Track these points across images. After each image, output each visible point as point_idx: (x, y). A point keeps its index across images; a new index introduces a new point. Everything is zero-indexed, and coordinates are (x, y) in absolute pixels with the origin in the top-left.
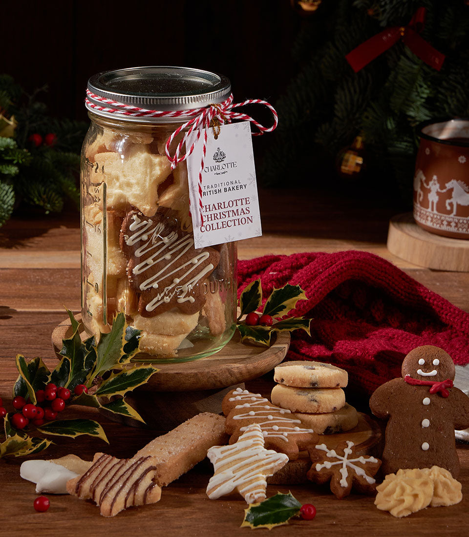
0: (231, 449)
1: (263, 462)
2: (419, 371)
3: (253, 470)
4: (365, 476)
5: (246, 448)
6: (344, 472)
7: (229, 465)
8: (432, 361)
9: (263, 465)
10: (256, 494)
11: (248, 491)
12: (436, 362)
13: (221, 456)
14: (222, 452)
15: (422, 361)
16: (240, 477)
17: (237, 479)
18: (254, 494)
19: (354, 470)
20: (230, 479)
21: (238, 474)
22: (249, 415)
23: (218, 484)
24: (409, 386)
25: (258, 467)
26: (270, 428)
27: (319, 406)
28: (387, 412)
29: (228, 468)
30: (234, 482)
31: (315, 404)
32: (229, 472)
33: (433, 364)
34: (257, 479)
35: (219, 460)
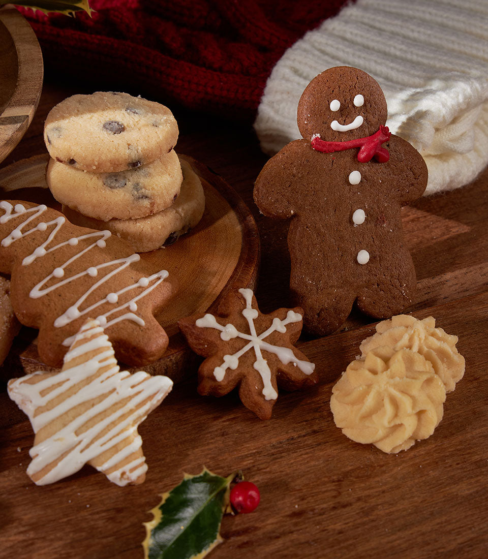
0: (60, 384)
1: (131, 405)
2: (335, 125)
3: (114, 424)
4: (298, 362)
5: (89, 380)
6: (262, 367)
7: (63, 420)
8: (352, 100)
9: (131, 411)
10: (132, 470)
11: (115, 467)
12: (359, 100)
13: (43, 401)
14: (43, 393)
15: (335, 105)
16: (92, 442)
17: (87, 446)
18: (128, 473)
19: (276, 355)
20: (73, 448)
21: (87, 436)
22: (54, 280)
23: (51, 461)
24: (322, 155)
25: (123, 417)
26: (104, 301)
27: (152, 204)
28: (292, 212)
29: (65, 425)
30: (82, 451)
31: (146, 203)
32: (67, 435)
33: (354, 106)
34: (127, 441)
35: (39, 411)
